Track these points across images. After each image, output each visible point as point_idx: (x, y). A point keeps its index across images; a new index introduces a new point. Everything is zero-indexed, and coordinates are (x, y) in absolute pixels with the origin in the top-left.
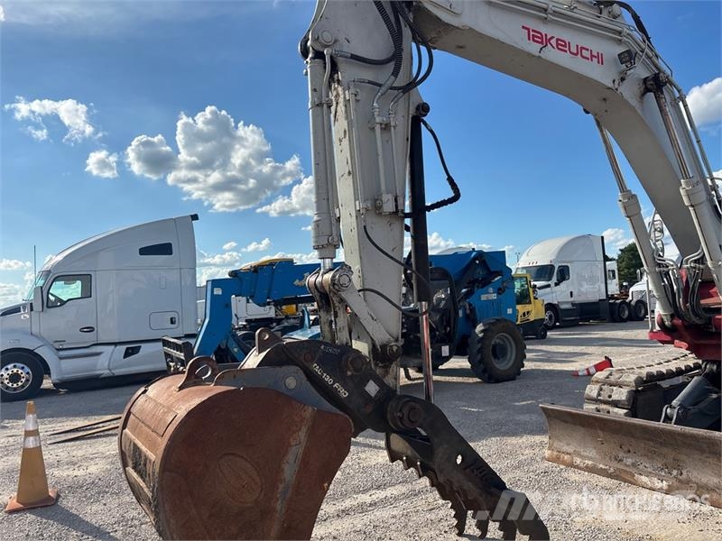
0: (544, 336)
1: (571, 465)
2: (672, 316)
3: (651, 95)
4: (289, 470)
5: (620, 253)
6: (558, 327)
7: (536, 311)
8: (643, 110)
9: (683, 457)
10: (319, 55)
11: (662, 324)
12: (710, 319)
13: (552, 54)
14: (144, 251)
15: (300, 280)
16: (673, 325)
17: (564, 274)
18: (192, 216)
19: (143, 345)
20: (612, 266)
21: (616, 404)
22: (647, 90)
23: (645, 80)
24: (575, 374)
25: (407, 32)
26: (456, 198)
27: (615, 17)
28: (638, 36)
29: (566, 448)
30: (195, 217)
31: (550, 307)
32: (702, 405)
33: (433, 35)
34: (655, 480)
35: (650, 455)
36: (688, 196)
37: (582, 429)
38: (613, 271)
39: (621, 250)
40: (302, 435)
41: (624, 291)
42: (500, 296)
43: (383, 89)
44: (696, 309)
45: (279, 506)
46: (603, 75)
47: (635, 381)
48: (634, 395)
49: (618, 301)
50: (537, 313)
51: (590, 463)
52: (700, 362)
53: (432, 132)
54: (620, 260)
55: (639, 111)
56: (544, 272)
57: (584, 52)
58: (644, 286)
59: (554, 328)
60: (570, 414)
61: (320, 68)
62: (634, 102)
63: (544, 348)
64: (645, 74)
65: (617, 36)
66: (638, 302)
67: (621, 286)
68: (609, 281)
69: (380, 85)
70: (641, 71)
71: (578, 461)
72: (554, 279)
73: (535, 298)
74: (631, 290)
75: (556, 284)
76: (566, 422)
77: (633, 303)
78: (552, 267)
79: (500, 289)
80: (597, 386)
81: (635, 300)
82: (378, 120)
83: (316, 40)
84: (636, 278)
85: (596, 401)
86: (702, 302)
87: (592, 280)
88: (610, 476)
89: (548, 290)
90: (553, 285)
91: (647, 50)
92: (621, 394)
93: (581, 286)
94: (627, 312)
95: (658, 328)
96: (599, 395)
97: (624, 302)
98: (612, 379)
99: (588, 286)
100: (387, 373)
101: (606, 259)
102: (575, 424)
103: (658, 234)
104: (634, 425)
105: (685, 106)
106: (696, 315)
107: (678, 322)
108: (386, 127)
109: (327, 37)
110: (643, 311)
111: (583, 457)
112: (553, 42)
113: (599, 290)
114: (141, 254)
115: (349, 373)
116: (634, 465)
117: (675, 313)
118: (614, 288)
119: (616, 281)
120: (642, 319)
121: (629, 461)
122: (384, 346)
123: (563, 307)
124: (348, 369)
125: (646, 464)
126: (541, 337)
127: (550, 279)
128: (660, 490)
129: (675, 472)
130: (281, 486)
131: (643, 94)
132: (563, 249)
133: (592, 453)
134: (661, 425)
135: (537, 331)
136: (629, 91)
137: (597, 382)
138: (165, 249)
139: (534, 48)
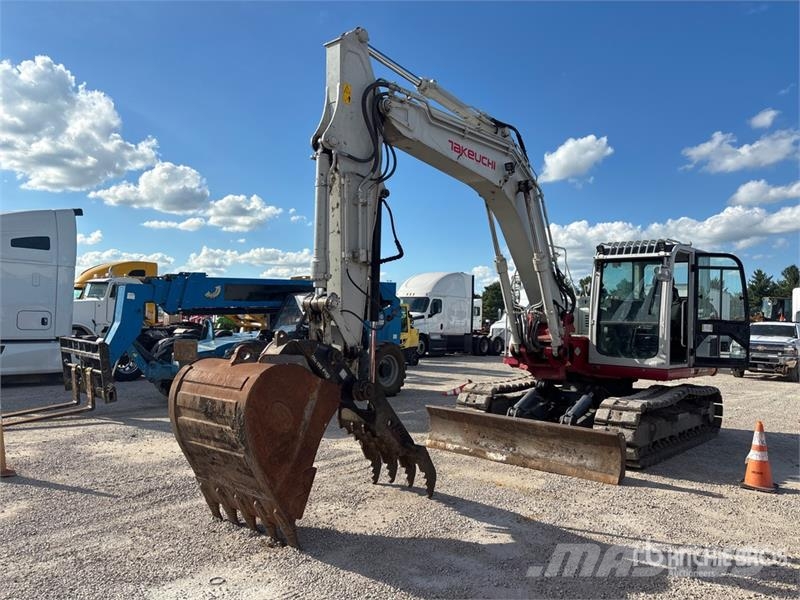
0: (416, 363)
1: (445, 449)
2: (520, 346)
3: (521, 194)
4: (307, 414)
5: (484, 290)
6: (428, 356)
7: (410, 340)
8: (516, 204)
9: (517, 438)
10: (327, 151)
11: (513, 352)
12: (542, 349)
13: (465, 161)
14: (16, 243)
15: (211, 292)
16: (520, 352)
17: (437, 307)
18: (75, 210)
19: (7, 346)
20: (478, 303)
21: (477, 407)
22: (520, 190)
23: (520, 183)
24: (444, 394)
25: (381, 138)
26: (401, 255)
27: (505, 136)
28: (519, 151)
29: (442, 438)
30: (79, 212)
31: (423, 337)
32: (534, 409)
33: (393, 139)
34: (499, 455)
35: (497, 439)
36: (537, 265)
37: (454, 423)
38: (479, 308)
39: (486, 288)
40: (315, 394)
41: (486, 326)
42: (388, 323)
43: (366, 180)
44: (535, 342)
46: (494, 176)
47: (493, 391)
48: (490, 401)
49: (481, 336)
50: (411, 342)
51: (458, 446)
52: (535, 381)
53: (389, 209)
54: (485, 297)
55: (514, 204)
56: (419, 303)
58: (503, 324)
59: (423, 356)
60: (447, 411)
61: (327, 161)
62: (511, 197)
63: (416, 372)
64: (521, 178)
65: (506, 151)
66: (498, 338)
67: (484, 323)
68: (474, 318)
69: (364, 177)
70: (518, 176)
71: (449, 446)
72: (428, 312)
73: (412, 328)
74: (492, 327)
75: (430, 316)
76: (444, 418)
77: (492, 339)
78: (426, 299)
79: (389, 316)
80: (466, 394)
81: (494, 336)
82: (361, 200)
83: (326, 141)
84: (497, 316)
85: (464, 405)
86: (540, 337)
87: (461, 315)
88: (470, 454)
89: (421, 321)
90: (426, 316)
91: (523, 162)
92: (481, 400)
93: (451, 319)
94: (486, 348)
95: (510, 355)
96: (467, 400)
97: (485, 338)
98: (477, 389)
99: (457, 320)
100: (351, 366)
101: (474, 296)
102: (449, 419)
103: (517, 285)
104: (489, 417)
105: (543, 202)
106: (534, 345)
107: (523, 350)
108: (365, 205)
109: (334, 141)
110: (500, 347)
111: (453, 443)
112: (466, 152)
113: (466, 324)
114: (12, 246)
115: (333, 363)
116: (486, 446)
117: (522, 344)
118: (478, 325)
119: (480, 317)
120: (498, 354)
121: (483, 444)
122: (352, 348)
123: (433, 337)
124: (332, 360)
125: (493, 445)
126: (414, 364)
127: (424, 311)
128: (501, 462)
129: (511, 449)
130: (303, 423)
131: (517, 192)
132: (439, 283)
133: (459, 439)
134: (507, 417)
135: (411, 358)
136: (509, 189)
137: (466, 391)
138: (42, 243)
139: (454, 156)
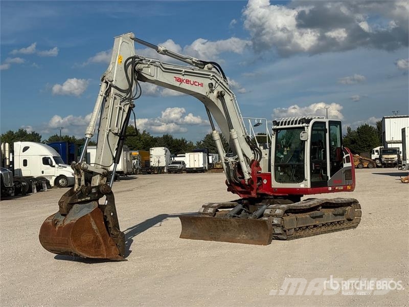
45: (98, 234)
57: (196, 84)
